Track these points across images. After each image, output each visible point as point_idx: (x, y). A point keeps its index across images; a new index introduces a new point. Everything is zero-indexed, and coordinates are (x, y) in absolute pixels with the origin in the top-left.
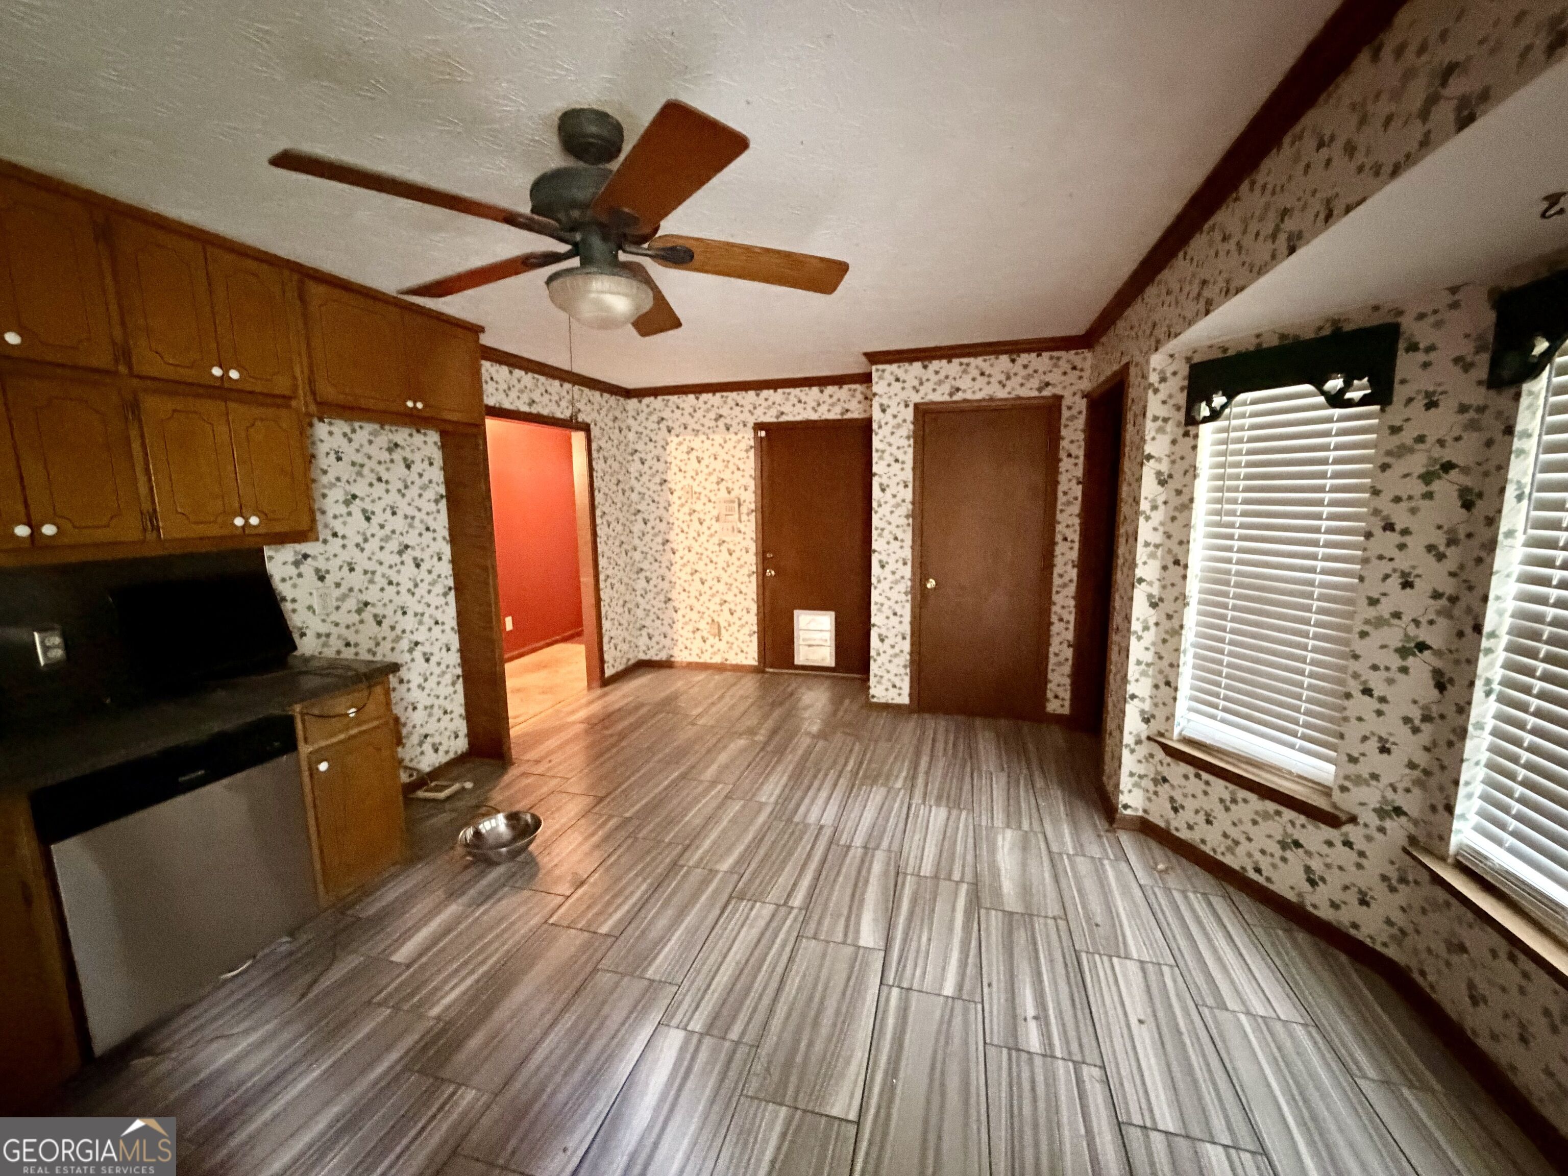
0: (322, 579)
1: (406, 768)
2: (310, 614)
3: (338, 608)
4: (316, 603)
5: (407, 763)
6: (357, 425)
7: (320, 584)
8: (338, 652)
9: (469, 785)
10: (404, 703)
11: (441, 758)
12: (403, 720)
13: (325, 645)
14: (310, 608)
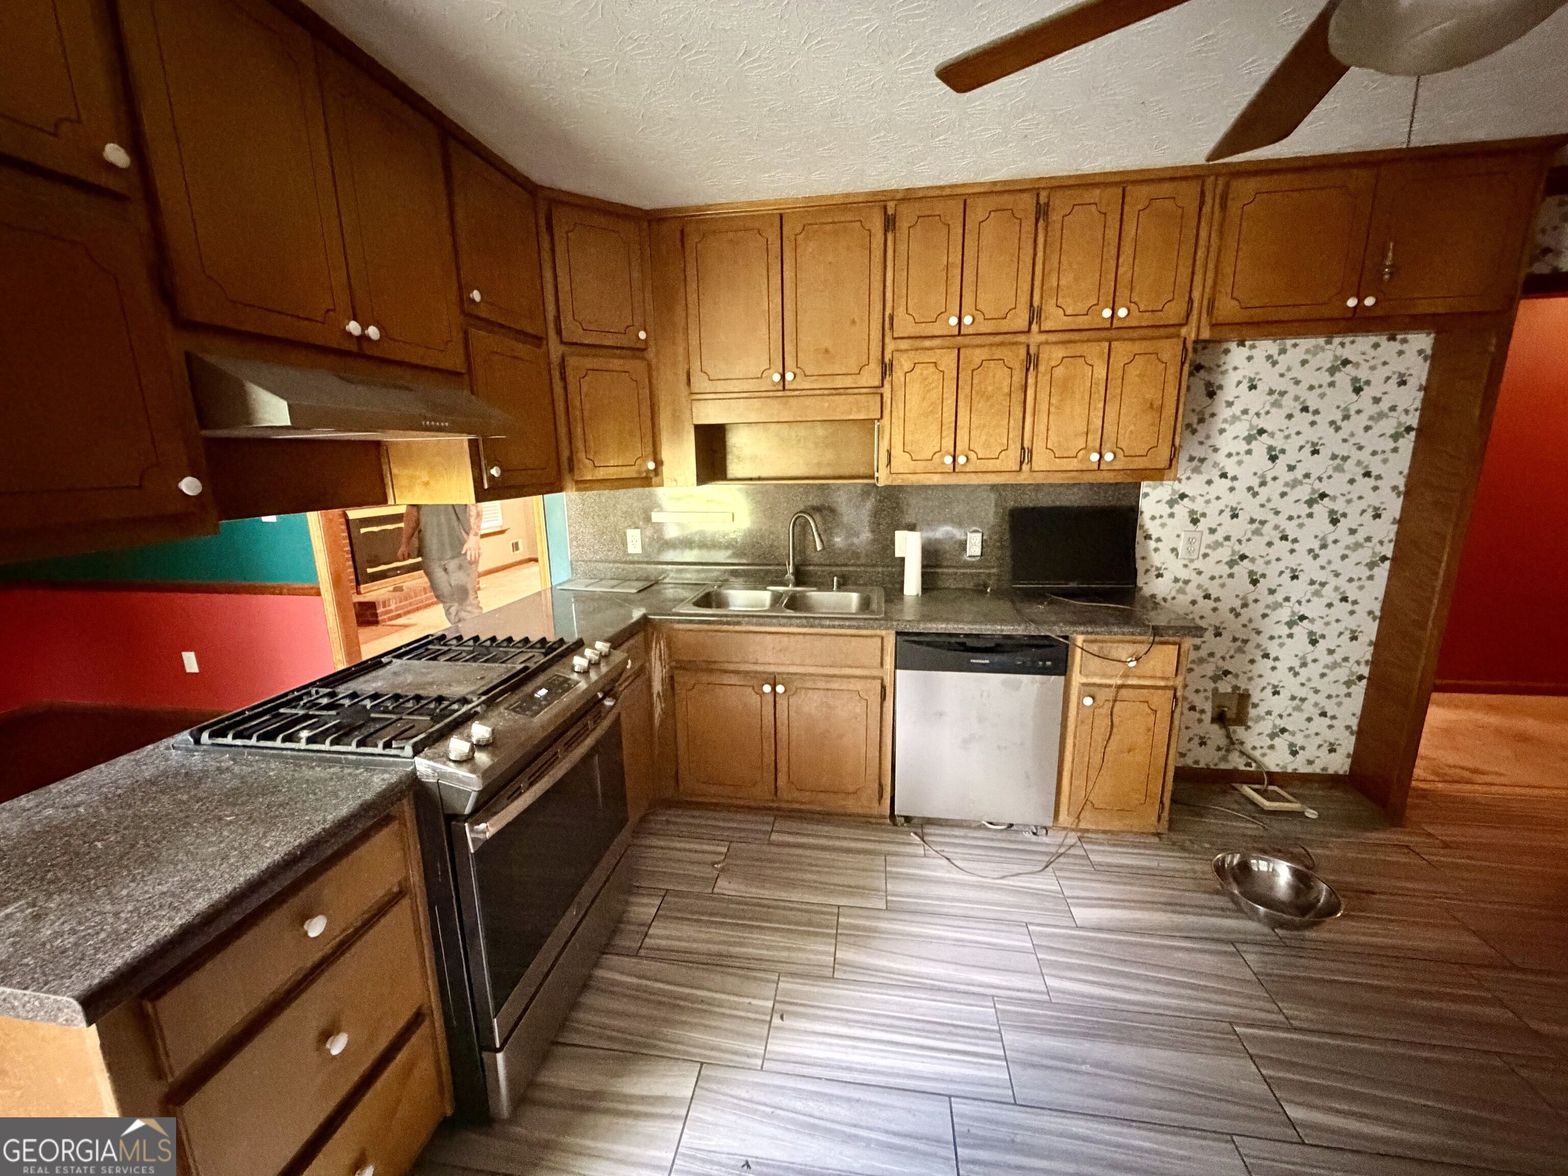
0: (1195, 521)
1: (1242, 753)
2: (1173, 556)
3: (1205, 555)
4: (1181, 545)
5: (1248, 747)
6: (1289, 342)
7: (1191, 527)
8: (1194, 602)
9: (1311, 814)
10: (1263, 682)
11: (1299, 765)
12: (1255, 699)
13: (1181, 591)
14: (1174, 550)
